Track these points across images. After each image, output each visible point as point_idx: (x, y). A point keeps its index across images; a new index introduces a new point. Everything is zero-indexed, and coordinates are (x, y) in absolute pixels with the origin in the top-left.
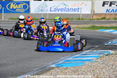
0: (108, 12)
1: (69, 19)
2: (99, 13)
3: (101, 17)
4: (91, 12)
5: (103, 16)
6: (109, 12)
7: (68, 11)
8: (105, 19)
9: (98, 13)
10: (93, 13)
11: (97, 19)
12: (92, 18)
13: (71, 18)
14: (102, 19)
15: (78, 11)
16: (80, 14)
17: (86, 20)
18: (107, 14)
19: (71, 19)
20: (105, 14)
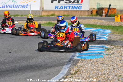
0: (56, 8)
1: (19, 16)
2: (48, 10)
3: (50, 14)
4: (40, 9)
5: (52, 13)
6: (58, 8)
7: (17, 7)
8: (55, 16)
9: (46, 10)
10: (41, 10)
11: (46, 16)
12: (41, 15)
13: (20, 14)
14: (52, 16)
15: (27, 8)
16: (30, 11)
17: (36, 17)
18: (56, 10)
19: (21, 16)
20: (54, 11)
